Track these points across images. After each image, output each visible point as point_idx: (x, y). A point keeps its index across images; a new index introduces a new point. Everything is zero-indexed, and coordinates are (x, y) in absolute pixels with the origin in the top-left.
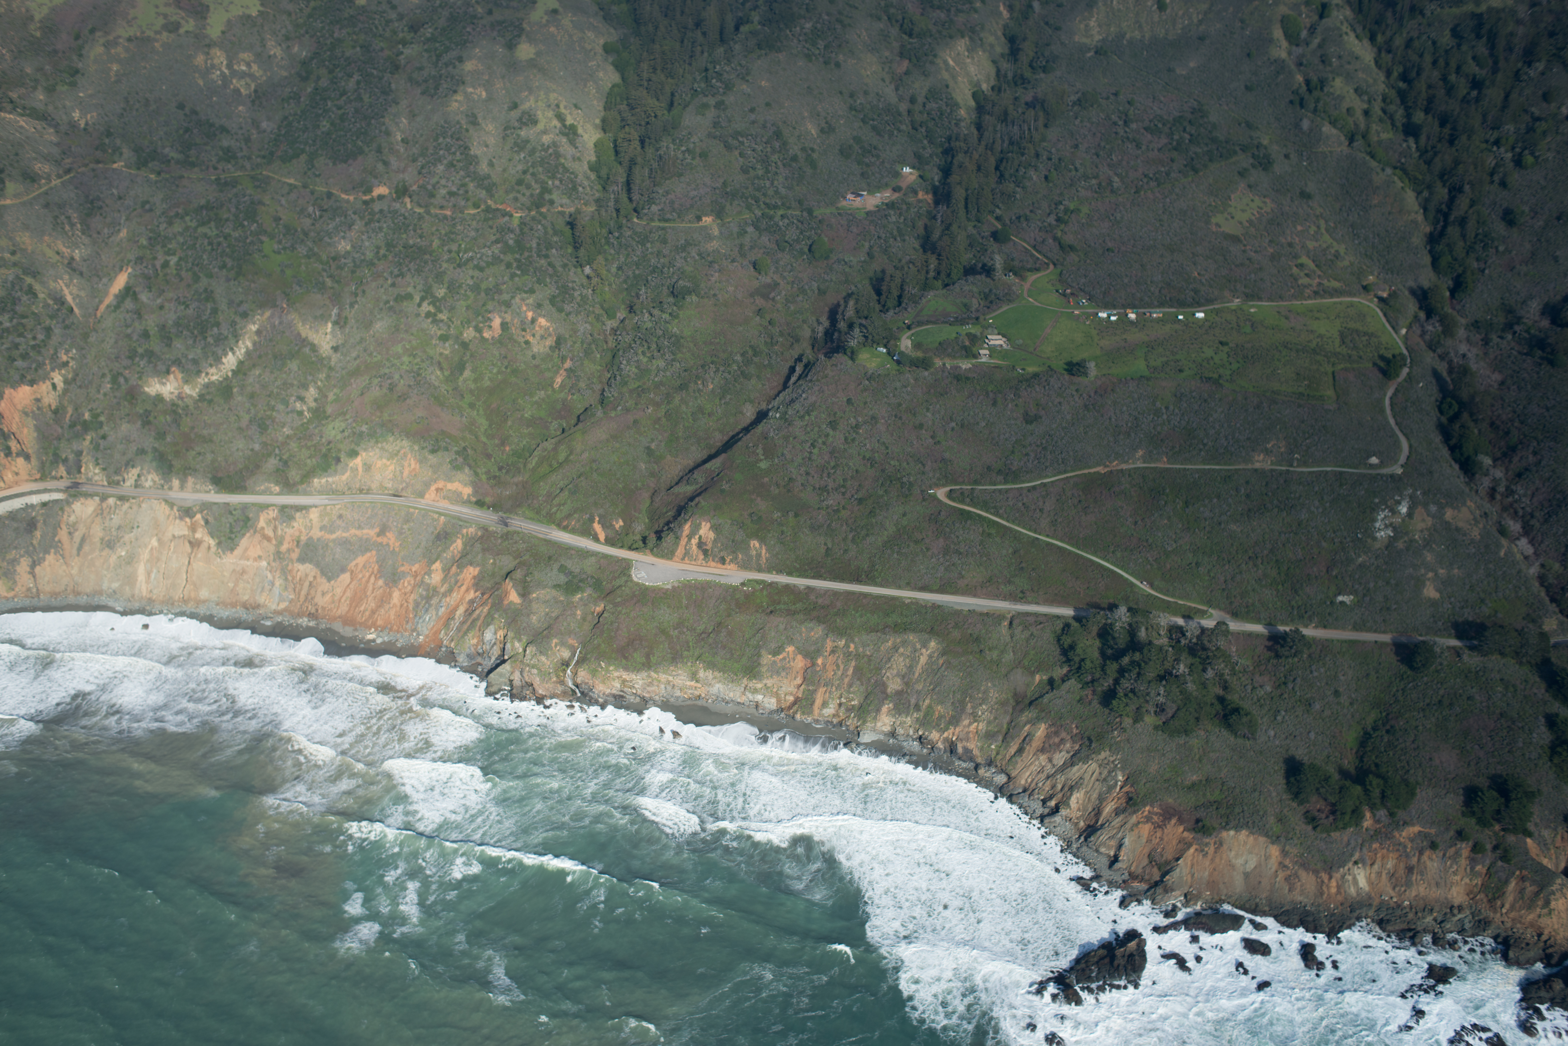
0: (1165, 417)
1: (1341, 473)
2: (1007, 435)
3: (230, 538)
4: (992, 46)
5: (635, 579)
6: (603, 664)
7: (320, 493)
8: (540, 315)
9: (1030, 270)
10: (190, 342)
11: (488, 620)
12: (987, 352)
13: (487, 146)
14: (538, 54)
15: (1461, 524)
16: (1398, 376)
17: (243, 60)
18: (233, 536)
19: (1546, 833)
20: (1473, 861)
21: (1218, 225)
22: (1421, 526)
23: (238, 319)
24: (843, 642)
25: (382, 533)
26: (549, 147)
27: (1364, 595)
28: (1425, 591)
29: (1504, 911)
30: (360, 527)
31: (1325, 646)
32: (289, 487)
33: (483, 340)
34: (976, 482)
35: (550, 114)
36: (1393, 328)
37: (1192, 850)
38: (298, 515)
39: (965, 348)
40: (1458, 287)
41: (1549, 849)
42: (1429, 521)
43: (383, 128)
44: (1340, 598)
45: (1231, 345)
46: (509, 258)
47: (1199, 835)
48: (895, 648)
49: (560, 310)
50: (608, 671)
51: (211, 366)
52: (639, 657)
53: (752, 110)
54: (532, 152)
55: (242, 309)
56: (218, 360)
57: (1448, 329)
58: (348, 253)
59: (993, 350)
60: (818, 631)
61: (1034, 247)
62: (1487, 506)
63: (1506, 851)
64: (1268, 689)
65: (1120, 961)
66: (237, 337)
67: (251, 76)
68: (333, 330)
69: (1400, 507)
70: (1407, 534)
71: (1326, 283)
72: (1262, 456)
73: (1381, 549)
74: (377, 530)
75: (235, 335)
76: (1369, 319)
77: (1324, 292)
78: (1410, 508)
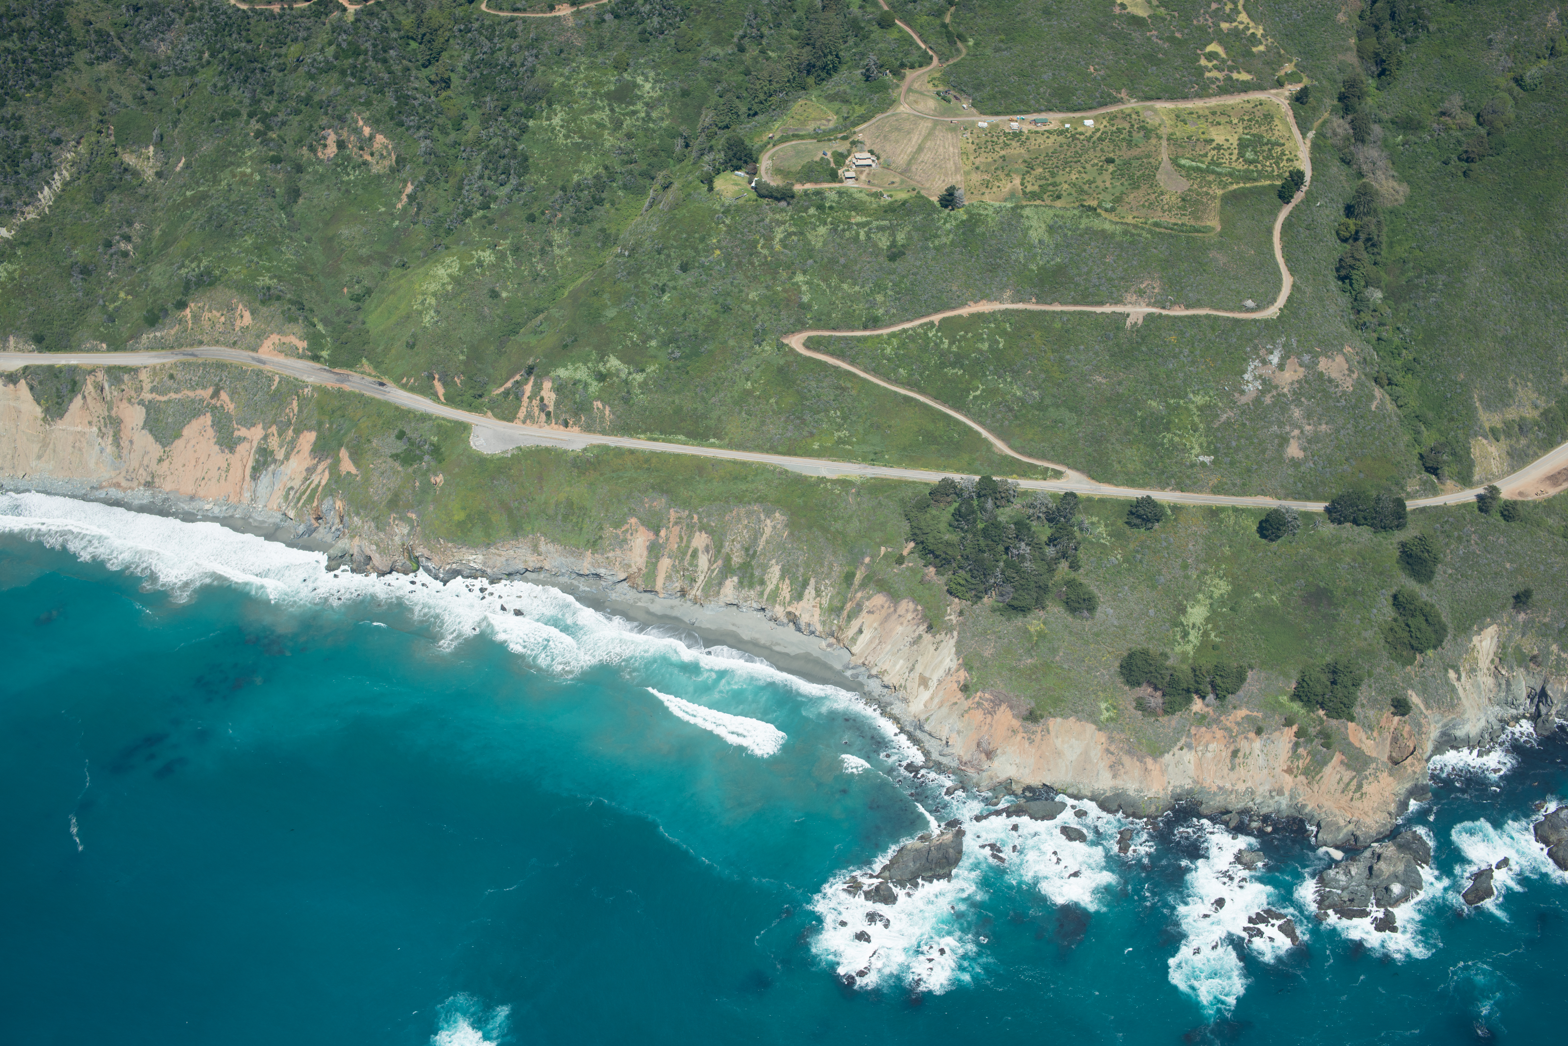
1: (1215, 317)
2: (868, 274)
3: (57, 404)
5: (474, 447)
6: (443, 542)
7: (150, 348)
8: (378, 132)
9: (911, 66)
11: (327, 492)
12: (853, 174)
15: (1333, 375)
16: (1293, 198)
18: (61, 401)
19: (1371, 713)
20: (1296, 745)
22: (1291, 377)
23: (51, 147)
24: (687, 512)
27: (1225, 455)
28: (1289, 450)
30: (193, 388)
31: (1180, 512)
32: (116, 344)
33: (318, 161)
34: (834, 328)
36: (1301, 131)
37: (1019, 738)
38: (127, 377)
39: (830, 170)
41: (1372, 732)
42: (1301, 372)
44: (1201, 458)
45: (1117, 161)
46: (342, 63)
47: (1027, 723)
48: (739, 519)
49: (399, 125)
50: (446, 547)
51: (26, 204)
52: (478, 533)
56: (33, 197)
57: (1361, 132)
58: (168, 58)
59: (860, 172)
60: (661, 501)
62: (1369, 352)
63: (1327, 735)
66: (52, 168)
68: (156, 153)
69: (1271, 357)
70: (1276, 387)
71: (1235, 76)
72: (1135, 297)
73: (1248, 404)
74: (210, 391)
75: (50, 166)
76: (1277, 122)
77: (1231, 87)
78: (1283, 358)
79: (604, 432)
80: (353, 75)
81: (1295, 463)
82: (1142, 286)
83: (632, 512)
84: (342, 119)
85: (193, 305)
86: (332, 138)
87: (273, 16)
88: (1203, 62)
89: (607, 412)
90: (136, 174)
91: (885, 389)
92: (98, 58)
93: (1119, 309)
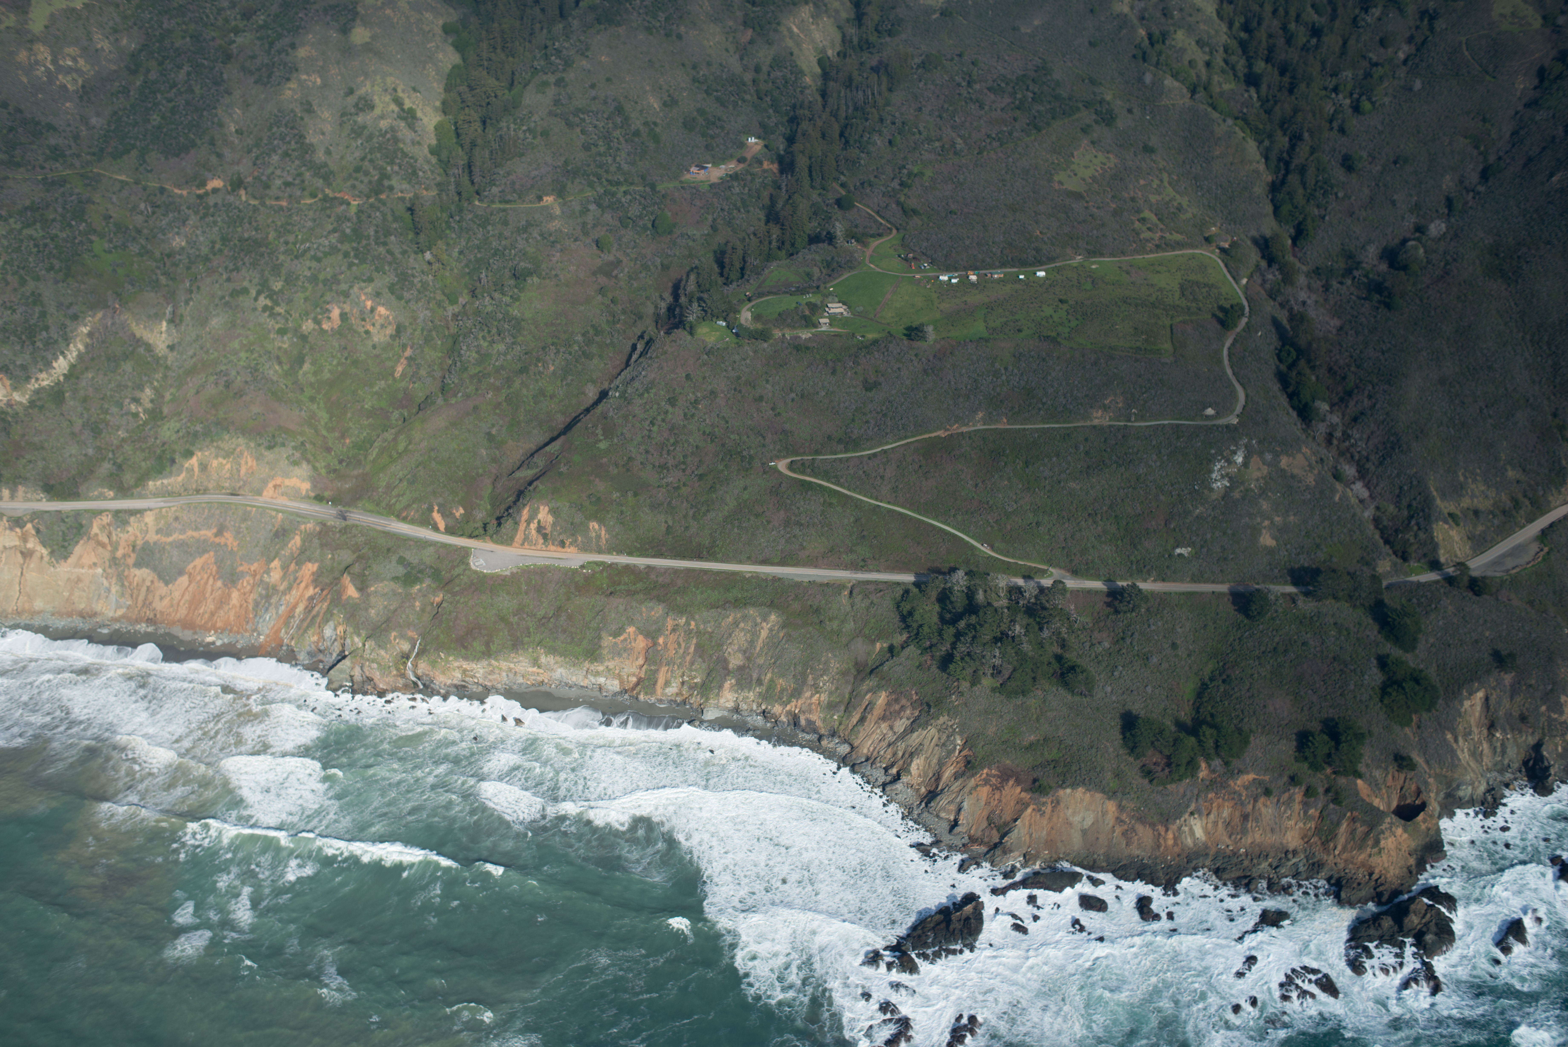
0: (1004, 377)
1: (1178, 426)
2: (847, 404)
3: (63, 546)
4: (837, 11)
5: (473, 567)
6: (442, 655)
7: (156, 495)
8: (379, 304)
9: (872, 236)
10: (18, 348)
11: (328, 616)
12: (827, 321)
13: (323, 134)
14: (374, 37)
15: (1296, 471)
16: (1236, 326)
17: (69, 55)
18: (66, 544)
19: (1377, 774)
20: (1306, 805)
21: (1060, 183)
22: (1256, 474)
23: (68, 322)
24: (684, 620)
25: (220, 533)
26: (386, 132)
27: (1202, 547)
28: (1261, 539)
29: (1337, 852)
30: (197, 529)
31: (1163, 599)
32: (123, 491)
33: (323, 332)
34: (817, 452)
35: (387, 98)
36: (1234, 278)
37: (1029, 810)
38: (132, 519)
39: (805, 318)
40: (1299, 235)
41: (1380, 789)
42: (1265, 470)
43: (216, 120)
44: (1178, 551)
45: (1071, 302)
46: (346, 247)
47: (1036, 795)
48: (736, 624)
49: (400, 298)
50: (448, 662)
51: (41, 371)
52: (478, 645)
53: (593, 86)
54: (370, 137)
55: (71, 311)
56: (48, 365)
57: (1288, 278)
58: (183, 249)
59: (833, 318)
60: (658, 610)
61: (878, 213)
62: (1323, 451)
63: (1337, 793)
64: (1107, 645)
65: (956, 925)
66: (67, 340)
67: (78, 71)
68: (168, 328)
69: (1235, 457)
70: (1243, 483)
71: (1168, 236)
72: (1099, 412)
73: (1217, 499)
74: (214, 530)
75: (65, 339)
76: (1210, 269)
77: (1166, 245)
78: (1246, 458)
79: (600, 551)
81: (1270, 551)
82: (1107, 402)
83: (631, 622)
84: (346, 295)
85: (199, 454)
86: (336, 313)
88: (1137, 225)
89: (603, 532)
90: (149, 348)
91: (868, 503)
92: (116, 247)
93: (1086, 423)
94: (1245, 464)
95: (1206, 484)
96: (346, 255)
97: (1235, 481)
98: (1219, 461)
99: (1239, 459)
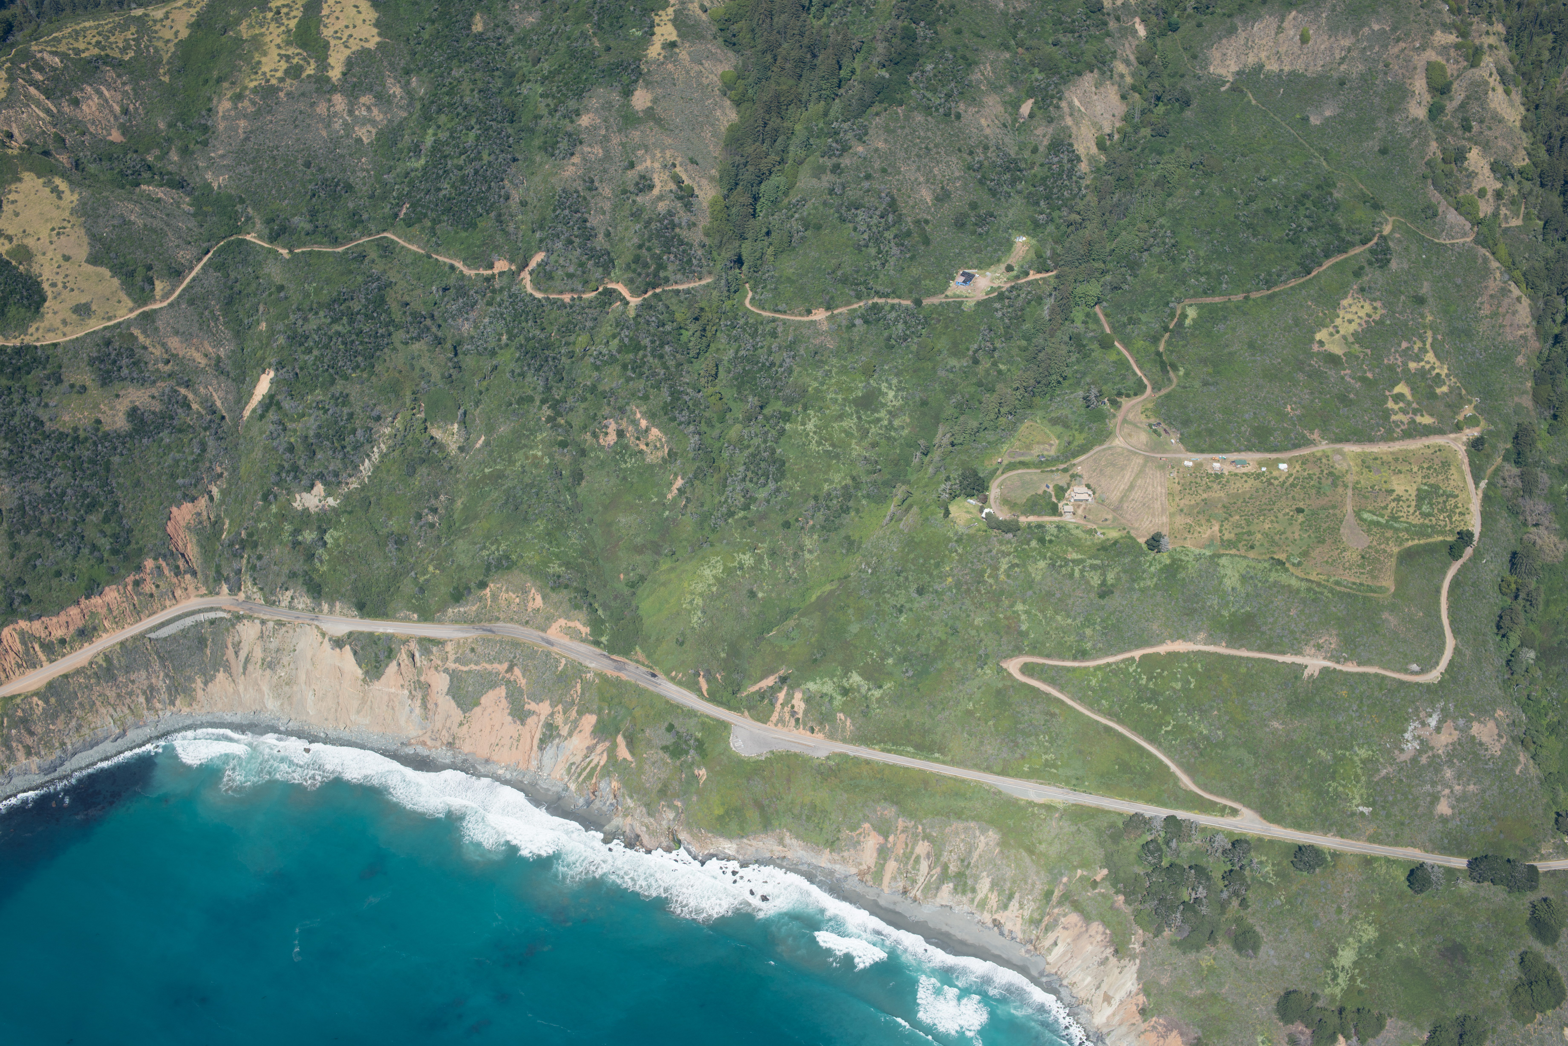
1: (1383, 676)
2: (1080, 609)
3: (375, 668)
5: (733, 748)
7: (454, 621)
8: (653, 425)
9: (1127, 394)
10: (330, 453)
12: (1071, 508)
13: (604, 213)
14: (655, 101)
15: (1484, 739)
16: (1462, 555)
17: (364, 105)
18: (378, 666)
21: (1321, 343)
22: (1445, 740)
23: (372, 423)
24: (913, 823)
26: (665, 218)
27: (1382, 808)
28: (1439, 807)
30: (490, 662)
31: (1339, 858)
32: (426, 616)
33: (600, 447)
34: (1047, 656)
35: (666, 175)
36: (1475, 480)
38: (435, 648)
39: (1051, 502)
42: (1456, 735)
43: (503, 192)
46: (624, 357)
48: (957, 833)
49: (672, 420)
50: (707, 837)
51: (350, 475)
53: (868, 177)
54: (648, 223)
55: (375, 413)
56: (356, 469)
58: (471, 337)
59: (1078, 504)
60: (891, 811)
61: (1135, 361)
62: (1518, 714)
66: (372, 443)
67: (373, 122)
68: (459, 430)
69: (1430, 720)
70: (1432, 748)
71: (1418, 419)
72: (1313, 650)
73: (1405, 762)
74: (506, 666)
75: (370, 441)
76: (1453, 470)
77: (1414, 431)
78: (1441, 722)
79: (844, 740)
80: (634, 370)
81: (1444, 820)
82: (1321, 641)
83: (866, 819)
84: (622, 410)
85: (492, 585)
86: (612, 427)
87: (564, 305)
88: (1390, 404)
89: (848, 723)
90: (442, 447)
91: (1089, 718)
92: (412, 339)
93: (1298, 660)
94: (1438, 729)
95: (1398, 746)
96: (625, 367)
97: (1425, 745)
98: (1414, 721)
99: (1433, 722)
